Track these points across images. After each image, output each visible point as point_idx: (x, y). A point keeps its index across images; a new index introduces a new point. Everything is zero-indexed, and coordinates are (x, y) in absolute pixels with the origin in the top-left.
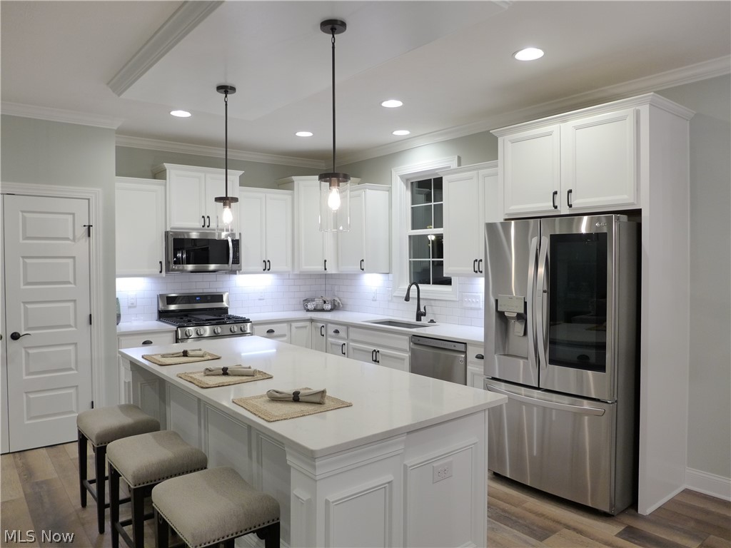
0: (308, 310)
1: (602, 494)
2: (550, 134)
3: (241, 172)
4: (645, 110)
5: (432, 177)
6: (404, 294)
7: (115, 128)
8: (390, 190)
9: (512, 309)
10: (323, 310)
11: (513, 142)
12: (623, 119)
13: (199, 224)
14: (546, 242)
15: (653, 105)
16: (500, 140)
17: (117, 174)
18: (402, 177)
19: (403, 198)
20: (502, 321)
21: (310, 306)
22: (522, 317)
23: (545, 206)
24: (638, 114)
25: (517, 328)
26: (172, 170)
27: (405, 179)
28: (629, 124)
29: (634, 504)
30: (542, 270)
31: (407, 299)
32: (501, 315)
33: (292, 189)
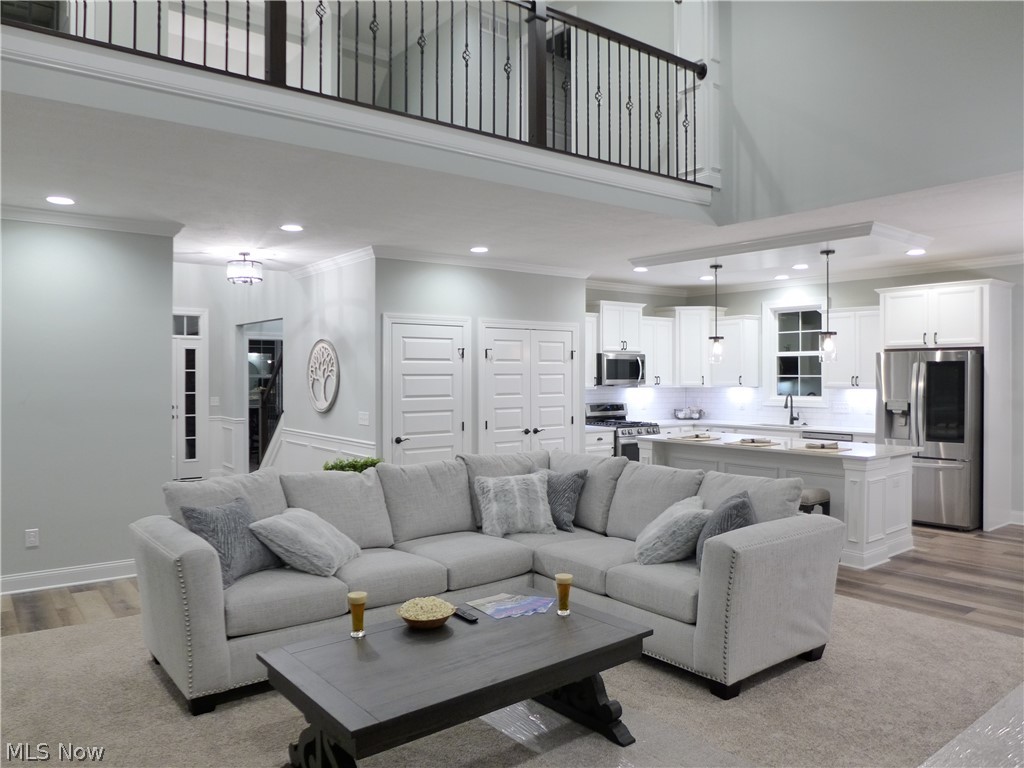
0: (679, 419)
1: (962, 518)
2: (921, 296)
3: (645, 305)
4: (987, 288)
5: (800, 311)
6: (784, 405)
7: (586, 277)
8: (760, 320)
9: (898, 407)
10: (692, 419)
11: (892, 298)
12: (972, 291)
13: (618, 348)
14: (923, 367)
15: (992, 285)
16: (882, 296)
17: (587, 311)
18: (771, 309)
19: (772, 329)
20: (888, 417)
21: (681, 415)
22: (906, 414)
23: (918, 342)
24: (982, 289)
25: (899, 421)
26: (605, 305)
27: (774, 311)
28: (976, 295)
29: (980, 527)
30: (921, 385)
31: (786, 407)
32: (890, 414)
33: (674, 317)
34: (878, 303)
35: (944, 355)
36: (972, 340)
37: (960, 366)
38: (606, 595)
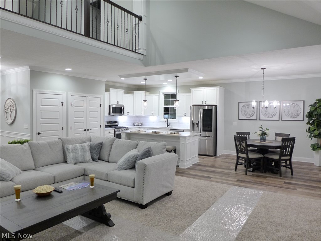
0: (135, 126)
1: (211, 153)
2: (202, 90)
3: (124, 90)
4: (218, 89)
5: (170, 94)
6: (165, 121)
7: (105, 80)
8: (159, 96)
9: (195, 122)
10: (139, 126)
11: (195, 91)
12: (214, 90)
13: (116, 103)
14: (202, 110)
15: (219, 88)
16: (192, 90)
17: (106, 91)
18: (162, 93)
19: (162, 98)
20: (193, 125)
21: (135, 125)
22: (198, 124)
23: (201, 103)
24: (217, 89)
25: (196, 126)
26: (112, 90)
27: (163, 93)
29: (216, 155)
30: (202, 115)
31: (166, 122)
32: (193, 124)
33: (133, 94)
34: (191, 92)
35: (208, 107)
36: (214, 103)
37: (211, 110)
38: (108, 181)
